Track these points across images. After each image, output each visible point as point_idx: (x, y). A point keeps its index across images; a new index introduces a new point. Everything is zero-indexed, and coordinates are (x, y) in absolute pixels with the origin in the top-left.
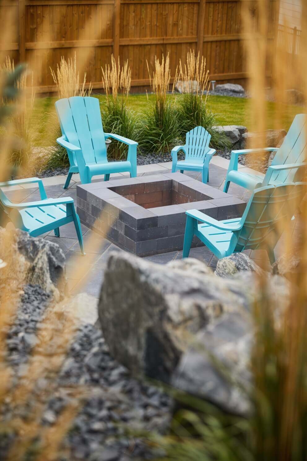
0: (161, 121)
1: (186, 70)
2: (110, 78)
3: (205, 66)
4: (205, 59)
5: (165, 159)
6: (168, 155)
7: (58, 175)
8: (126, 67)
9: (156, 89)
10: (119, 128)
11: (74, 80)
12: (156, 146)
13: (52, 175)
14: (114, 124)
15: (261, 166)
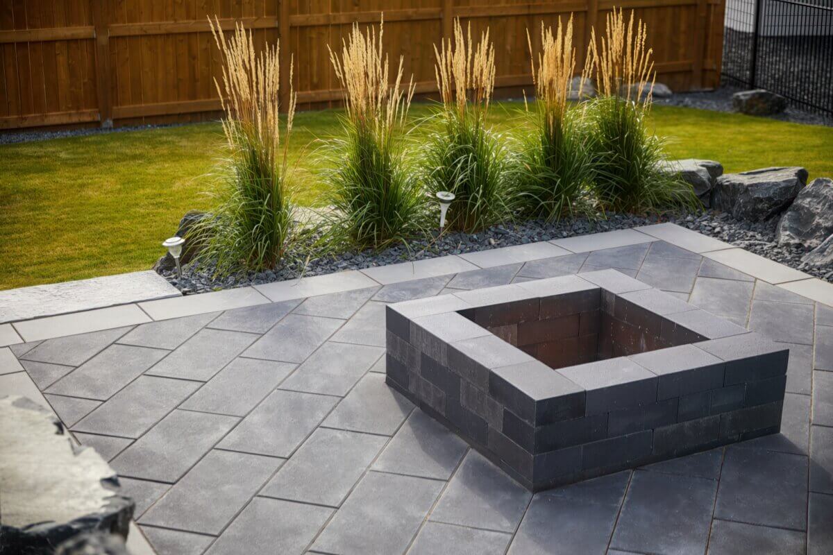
0: (554, 154)
1: (604, 50)
2: (451, 66)
3: (644, 40)
4: (645, 26)
5: (565, 230)
6: (569, 222)
7: (344, 268)
8: (485, 43)
9: (544, 87)
10: (472, 170)
11: (378, 71)
12: (546, 206)
13: (332, 269)
14: (460, 160)
15: (765, 245)
